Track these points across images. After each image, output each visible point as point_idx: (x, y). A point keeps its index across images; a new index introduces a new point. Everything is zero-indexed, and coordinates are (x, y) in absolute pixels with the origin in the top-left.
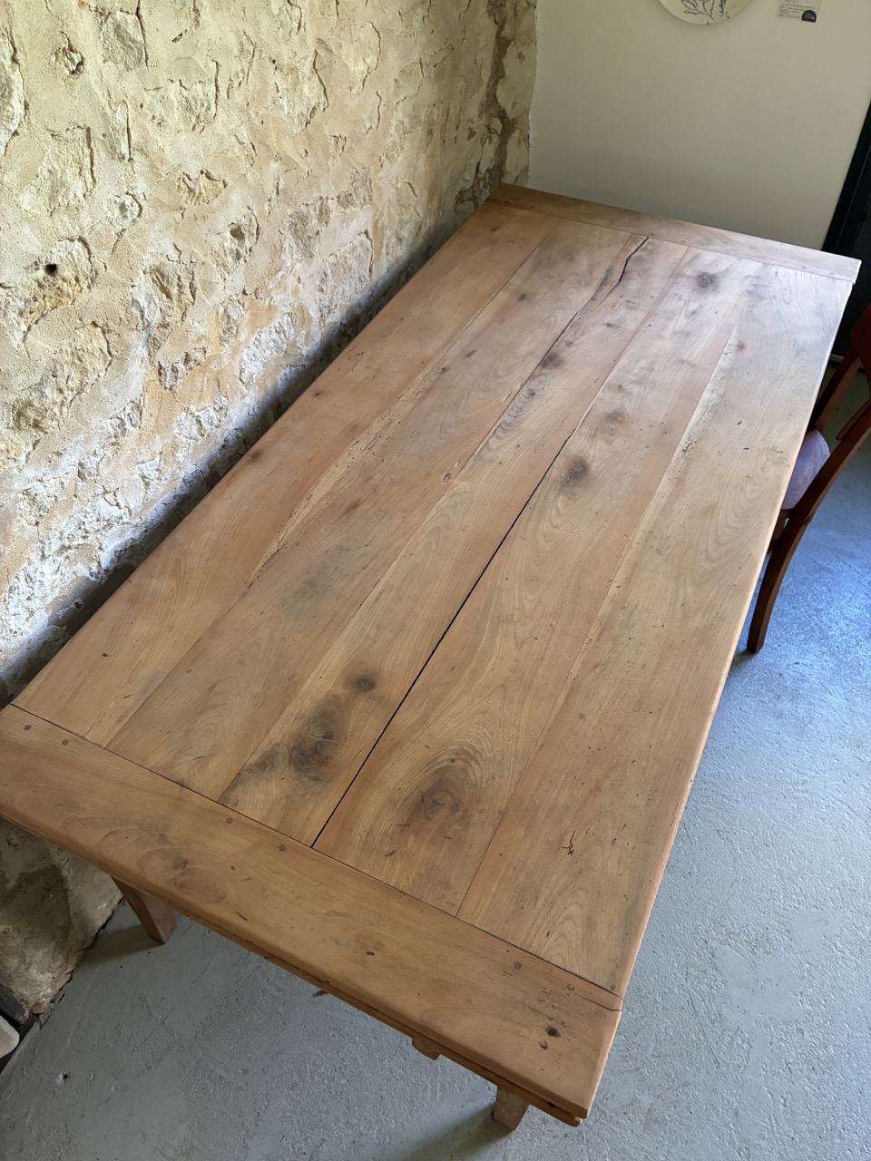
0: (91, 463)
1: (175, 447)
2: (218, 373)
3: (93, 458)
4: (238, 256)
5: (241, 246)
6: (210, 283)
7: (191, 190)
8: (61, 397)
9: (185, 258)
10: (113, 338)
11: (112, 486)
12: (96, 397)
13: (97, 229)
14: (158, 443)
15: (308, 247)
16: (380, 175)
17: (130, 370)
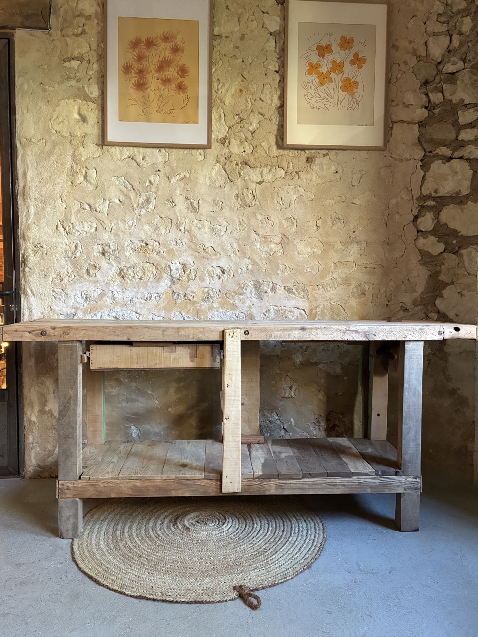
0: (135, 300)
2: (199, 309)
3: (136, 299)
4: (220, 278)
5: (222, 275)
6: (203, 278)
7: (204, 249)
8: (133, 275)
9: (196, 266)
10: (159, 272)
11: (139, 311)
12: (146, 283)
13: (165, 242)
14: (163, 313)
15: (260, 294)
16: (317, 292)
17: (160, 283)
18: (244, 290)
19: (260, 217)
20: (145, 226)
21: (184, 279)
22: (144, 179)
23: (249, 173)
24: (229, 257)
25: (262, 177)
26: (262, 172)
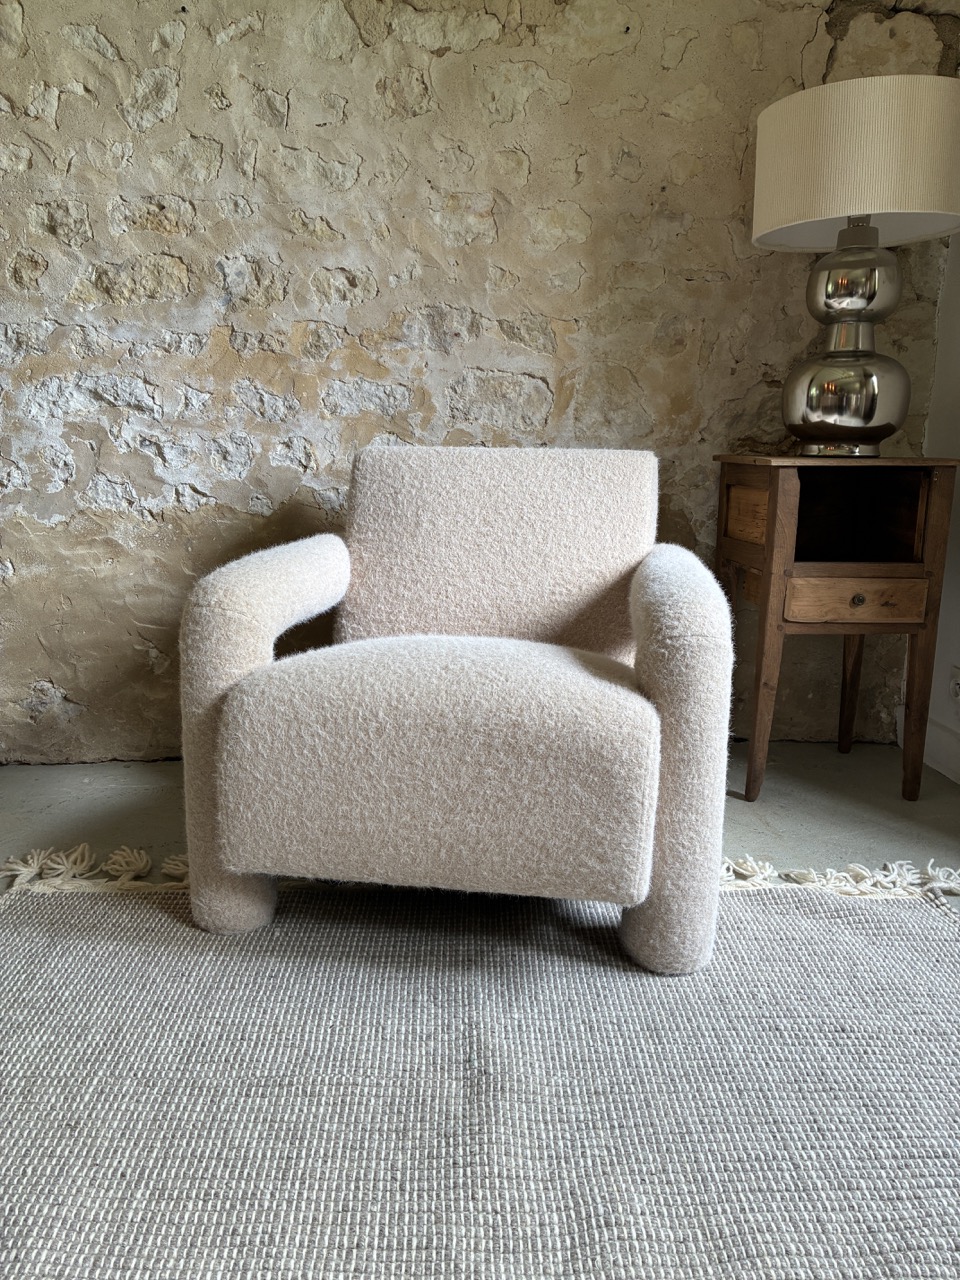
0: (142, 350)
1: (227, 400)
2: (296, 375)
3: (144, 346)
4: (344, 298)
5: (350, 291)
6: (304, 297)
7: (304, 224)
8: (133, 285)
9: (285, 267)
10: (195, 279)
11: (152, 378)
12: (166, 308)
13: (207, 203)
14: (210, 383)
15: (443, 341)
16: (574, 336)
17: (201, 309)
18: (405, 330)
19: (440, 145)
20: (154, 158)
21: (258, 297)
22: (147, 31)
23: (414, 23)
24: (367, 245)
25: (445, 37)
26: (444, 25)
